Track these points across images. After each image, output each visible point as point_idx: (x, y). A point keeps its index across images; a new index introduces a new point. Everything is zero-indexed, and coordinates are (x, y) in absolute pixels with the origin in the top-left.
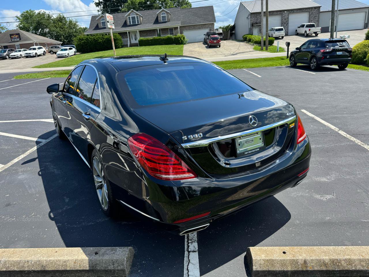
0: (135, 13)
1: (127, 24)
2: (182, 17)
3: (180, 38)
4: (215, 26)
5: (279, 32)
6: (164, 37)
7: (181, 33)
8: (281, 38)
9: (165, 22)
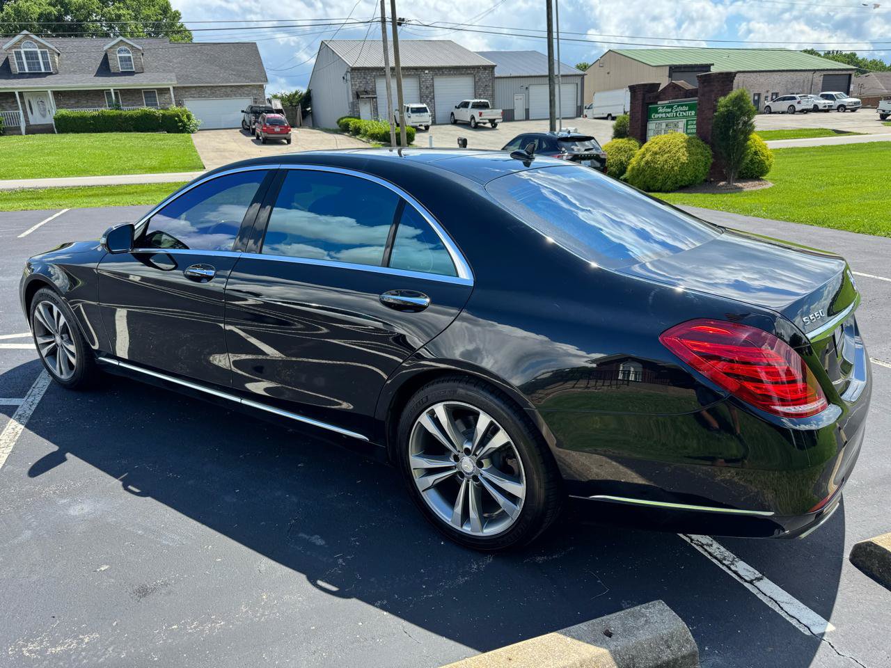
0: (36, 42)
1: (13, 70)
2: (176, 63)
3: (178, 116)
4: (266, 92)
5: (418, 114)
6: (131, 113)
7: (179, 104)
8: (423, 128)
9: (132, 73)
